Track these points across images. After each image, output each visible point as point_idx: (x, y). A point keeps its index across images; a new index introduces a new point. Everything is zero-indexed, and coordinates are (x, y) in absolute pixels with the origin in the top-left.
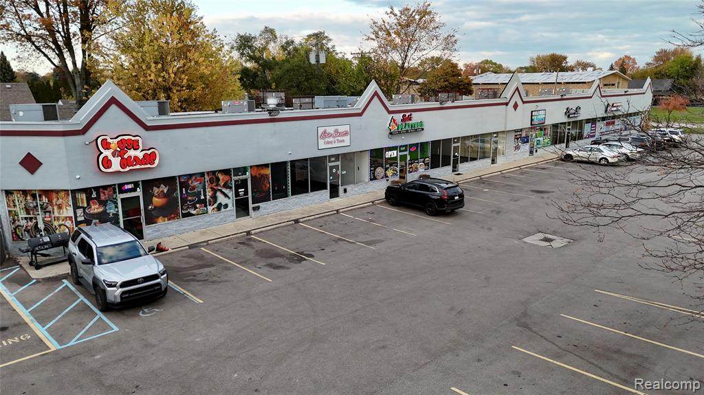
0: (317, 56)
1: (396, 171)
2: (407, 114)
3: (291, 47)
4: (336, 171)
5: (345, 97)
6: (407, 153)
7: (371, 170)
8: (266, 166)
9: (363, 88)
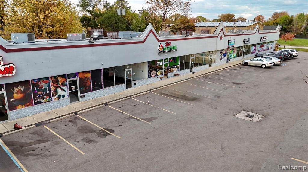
0: (121, 11)
1: (162, 72)
2: (168, 42)
3: (108, 6)
4: (130, 74)
5: (135, 32)
6: (168, 63)
7: (149, 72)
8: (88, 72)
9: (144, 28)
